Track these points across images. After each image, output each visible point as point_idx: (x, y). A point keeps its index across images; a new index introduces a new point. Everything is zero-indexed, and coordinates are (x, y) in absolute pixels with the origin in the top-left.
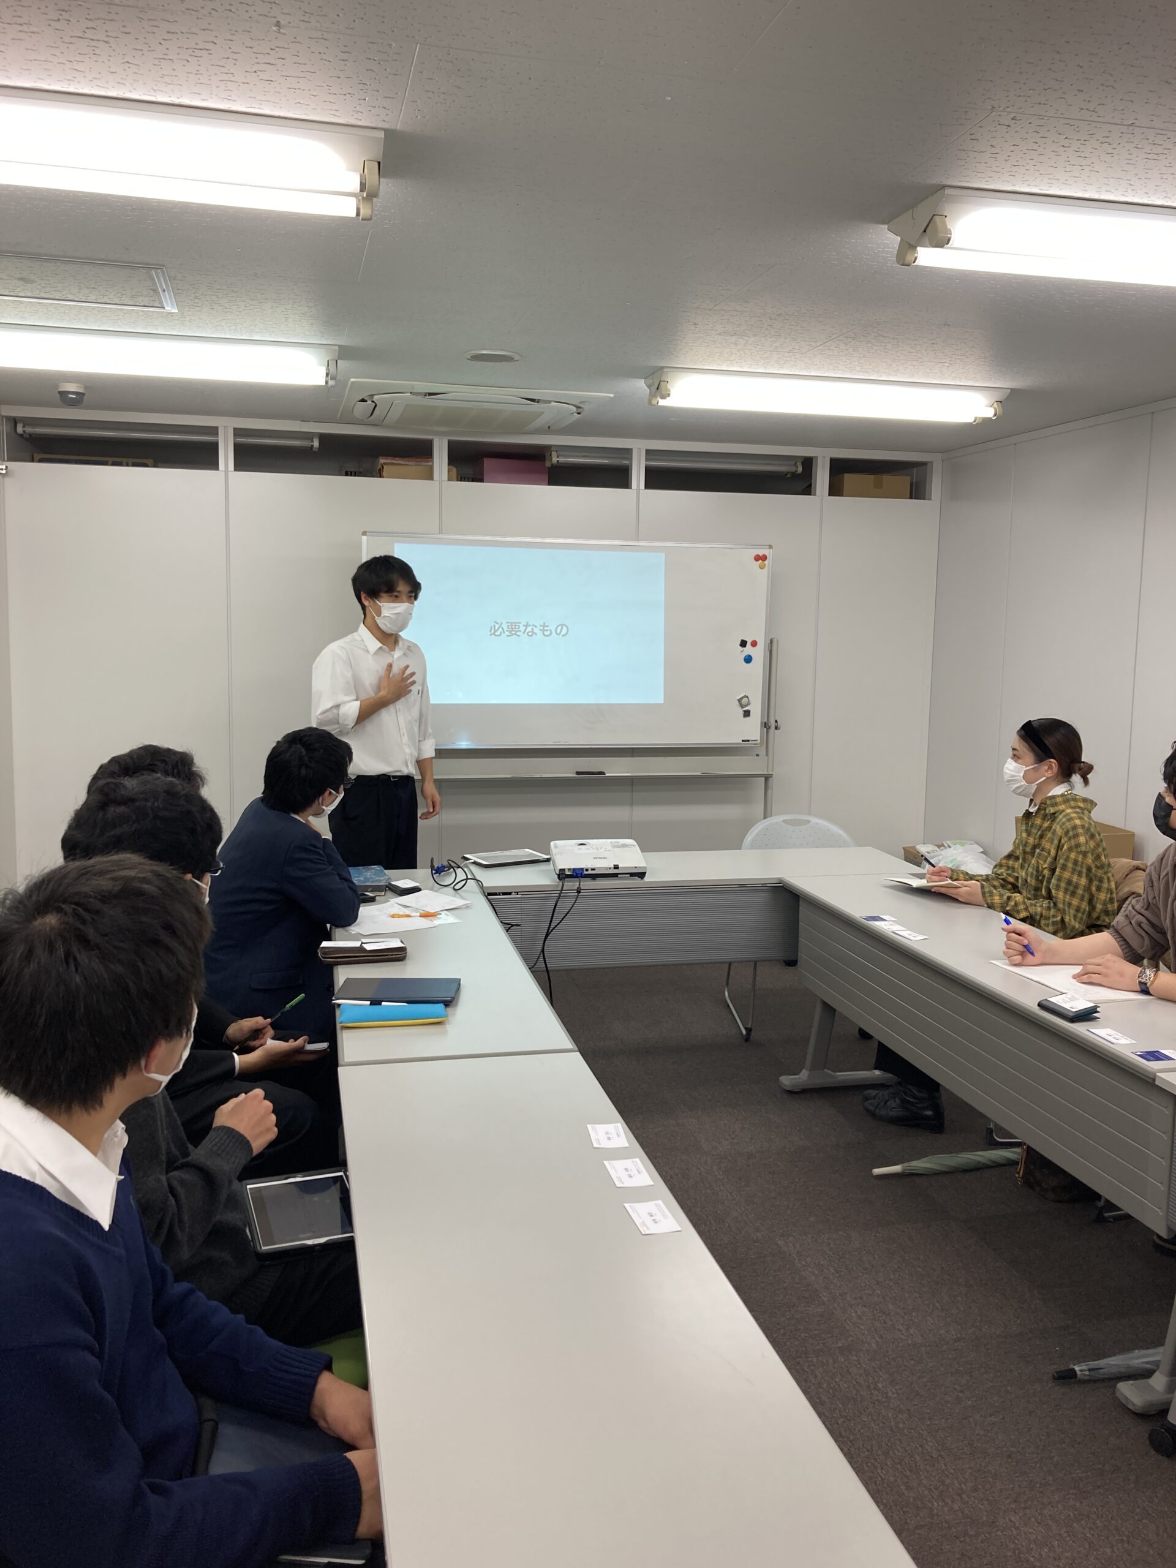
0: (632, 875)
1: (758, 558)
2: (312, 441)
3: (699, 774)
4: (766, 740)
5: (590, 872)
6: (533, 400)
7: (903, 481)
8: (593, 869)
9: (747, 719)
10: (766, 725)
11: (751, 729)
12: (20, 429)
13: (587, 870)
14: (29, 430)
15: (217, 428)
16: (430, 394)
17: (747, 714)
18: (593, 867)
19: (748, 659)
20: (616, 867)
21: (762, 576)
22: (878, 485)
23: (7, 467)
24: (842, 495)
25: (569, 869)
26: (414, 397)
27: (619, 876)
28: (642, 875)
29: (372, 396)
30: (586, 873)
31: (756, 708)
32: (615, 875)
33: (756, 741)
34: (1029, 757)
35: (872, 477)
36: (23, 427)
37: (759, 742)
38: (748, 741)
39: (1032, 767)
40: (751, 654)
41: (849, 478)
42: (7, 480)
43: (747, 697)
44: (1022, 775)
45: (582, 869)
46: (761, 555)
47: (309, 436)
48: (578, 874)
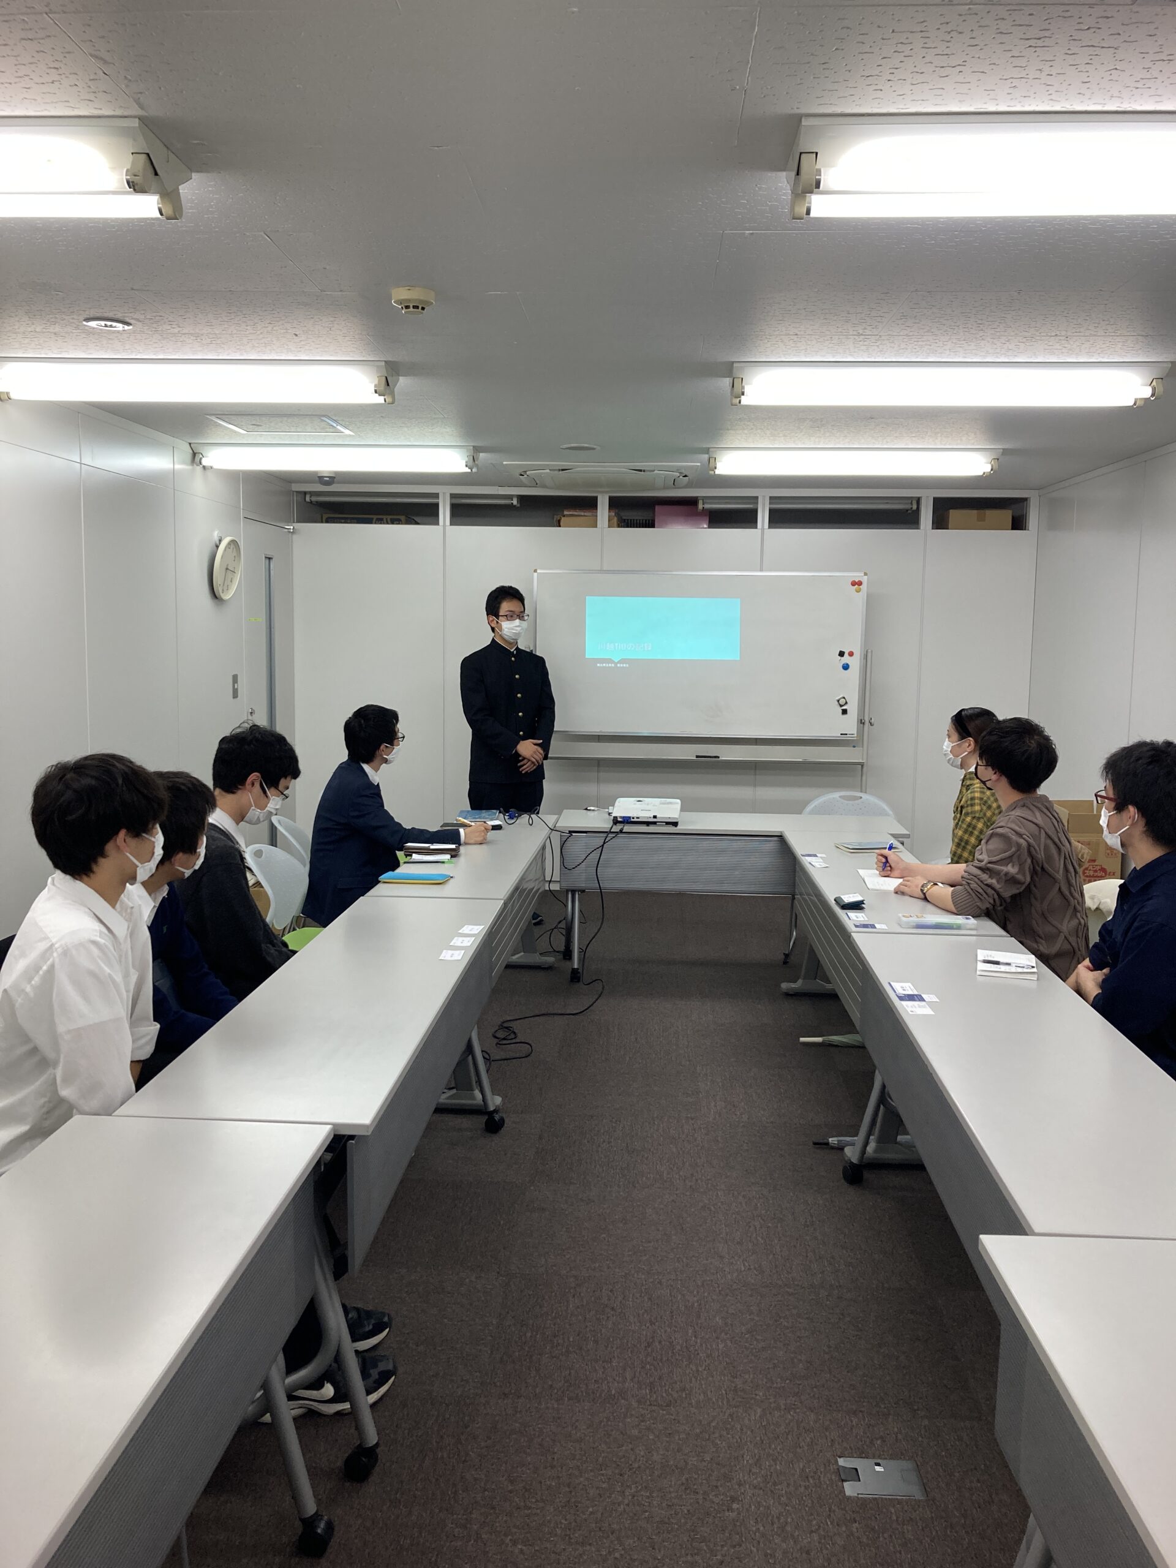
0: (668, 823)
1: (854, 584)
2: (512, 500)
3: (801, 760)
4: (861, 732)
5: (635, 820)
6: (641, 471)
7: (1007, 515)
8: (638, 818)
9: (845, 716)
10: (861, 722)
11: (849, 725)
12: (308, 499)
13: (633, 818)
14: (314, 499)
15: (438, 494)
16: (563, 470)
17: (845, 712)
18: (638, 816)
19: (846, 667)
20: (655, 817)
21: (859, 599)
22: (981, 519)
23: (294, 527)
24: (947, 528)
25: (621, 817)
26: (551, 472)
27: (658, 823)
28: (675, 824)
29: (525, 472)
30: (632, 820)
31: (853, 708)
32: (655, 823)
33: (853, 734)
34: (955, 736)
35: (975, 512)
36: (310, 497)
37: (856, 735)
38: (846, 734)
39: (956, 744)
40: (849, 664)
41: (954, 515)
42: (295, 536)
43: (844, 698)
44: (950, 750)
45: (630, 817)
46: (857, 581)
47: (510, 497)
48: (627, 821)
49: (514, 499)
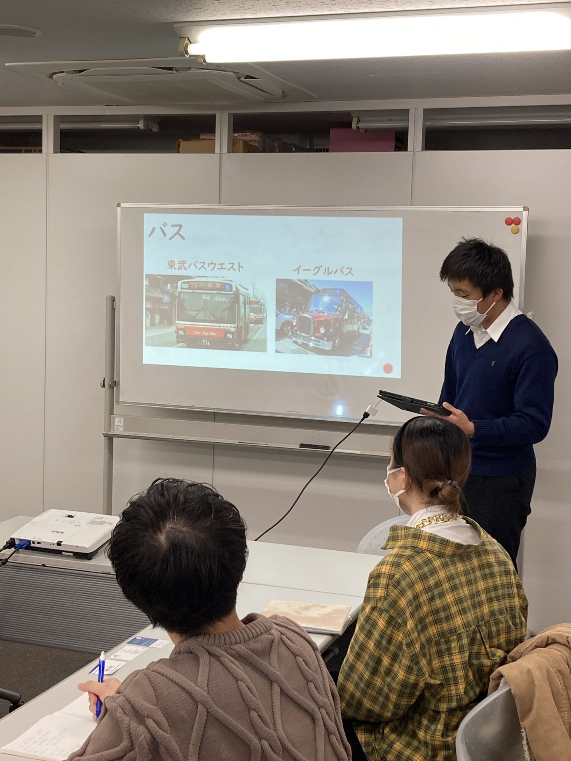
0: (74, 554)
1: (509, 222)
2: (139, 124)
5: (36, 545)
8: (39, 543)
13: (34, 543)
18: (39, 540)
20: (60, 544)
25: (18, 540)
27: (63, 553)
28: (88, 558)
30: (32, 545)
32: (59, 552)
45: (29, 541)
46: (513, 218)
48: (26, 545)
49: (140, 122)
